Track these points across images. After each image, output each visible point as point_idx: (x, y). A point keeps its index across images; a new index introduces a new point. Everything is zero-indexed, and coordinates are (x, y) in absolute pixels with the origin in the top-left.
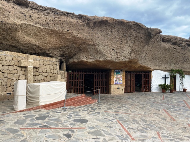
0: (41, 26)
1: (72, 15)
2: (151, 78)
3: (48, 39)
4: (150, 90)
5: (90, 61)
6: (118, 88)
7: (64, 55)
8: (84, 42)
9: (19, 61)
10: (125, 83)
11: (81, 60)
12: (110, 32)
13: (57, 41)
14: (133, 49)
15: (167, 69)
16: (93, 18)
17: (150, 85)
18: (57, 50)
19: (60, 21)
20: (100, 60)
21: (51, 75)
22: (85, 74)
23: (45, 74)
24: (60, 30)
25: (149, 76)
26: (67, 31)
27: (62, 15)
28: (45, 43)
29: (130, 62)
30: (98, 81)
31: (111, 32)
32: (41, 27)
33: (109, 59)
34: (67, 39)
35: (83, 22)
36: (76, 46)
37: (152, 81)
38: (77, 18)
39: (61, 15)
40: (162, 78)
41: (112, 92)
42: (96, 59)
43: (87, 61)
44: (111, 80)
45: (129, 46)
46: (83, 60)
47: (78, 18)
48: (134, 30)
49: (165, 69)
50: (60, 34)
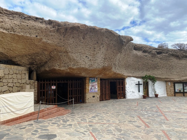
0: (5, 30)
1: (41, 21)
2: (125, 85)
3: (14, 45)
4: (125, 97)
5: (62, 69)
6: (94, 97)
7: (33, 63)
8: (55, 49)
10: (100, 90)
11: (52, 68)
12: (82, 39)
13: (24, 48)
14: (106, 56)
15: (139, 76)
16: (64, 24)
17: (125, 91)
18: (26, 58)
19: (27, 26)
20: (73, 67)
21: (18, 85)
22: (58, 83)
24: (28, 36)
25: (124, 83)
26: (35, 36)
27: (30, 20)
28: (11, 50)
29: (104, 69)
30: (72, 90)
31: (84, 39)
33: (82, 66)
34: (36, 45)
35: (53, 27)
36: (47, 53)
37: (126, 88)
38: (47, 24)
39: (29, 20)
40: (136, 84)
41: (87, 101)
42: (70, 67)
43: (59, 68)
44: (86, 88)
45: (102, 53)
46: (55, 68)
47: (48, 23)
48: (107, 38)
49: (137, 76)
50: (28, 40)
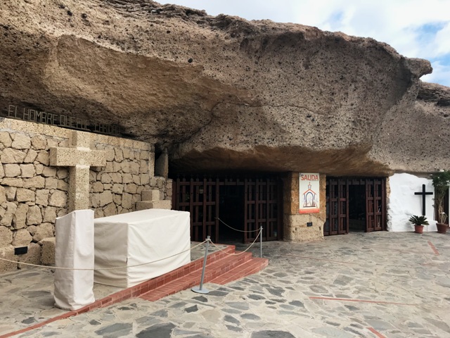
0: (115, 45)
1: (199, 18)
2: (388, 194)
3: (131, 83)
4: (384, 227)
5: (240, 148)
6: (309, 224)
7: (168, 131)
8: (230, 96)
9: (49, 150)
10: (325, 208)
11: (214, 145)
12: (303, 69)
13: (154, 92)
14: (359, 116)
15: (425, 171)
16: (262, 26)
17: (386, 212)
18: (152, 119)
19: (168, 32)
20: (271, 145)
21: (133, 188)
22: (220, 186)
23: (117, 189)
24: (168, 59)
25: (383, 189)
26: (187, 61)
27: (173, 16)
28: (122, 98)
30: (253, 206)
31: (307, 67)
32: (114, 47)
33: (297, 143)
34: (185, 85)
35: (232, 36)
36: (205, 107)
37: (389, 202)
38: (214, 27)
39: (169, 16)
40: (416, 194)
41: (293, 236)
42: (260, 143)
43: (231, 148)
44: (289, 202)
45: (350, 107)
46: (222, 145)
47: (216, 25)
48: (368, 64)
49: (420, 170)
50: (168, 70)
